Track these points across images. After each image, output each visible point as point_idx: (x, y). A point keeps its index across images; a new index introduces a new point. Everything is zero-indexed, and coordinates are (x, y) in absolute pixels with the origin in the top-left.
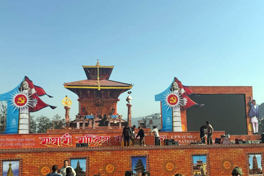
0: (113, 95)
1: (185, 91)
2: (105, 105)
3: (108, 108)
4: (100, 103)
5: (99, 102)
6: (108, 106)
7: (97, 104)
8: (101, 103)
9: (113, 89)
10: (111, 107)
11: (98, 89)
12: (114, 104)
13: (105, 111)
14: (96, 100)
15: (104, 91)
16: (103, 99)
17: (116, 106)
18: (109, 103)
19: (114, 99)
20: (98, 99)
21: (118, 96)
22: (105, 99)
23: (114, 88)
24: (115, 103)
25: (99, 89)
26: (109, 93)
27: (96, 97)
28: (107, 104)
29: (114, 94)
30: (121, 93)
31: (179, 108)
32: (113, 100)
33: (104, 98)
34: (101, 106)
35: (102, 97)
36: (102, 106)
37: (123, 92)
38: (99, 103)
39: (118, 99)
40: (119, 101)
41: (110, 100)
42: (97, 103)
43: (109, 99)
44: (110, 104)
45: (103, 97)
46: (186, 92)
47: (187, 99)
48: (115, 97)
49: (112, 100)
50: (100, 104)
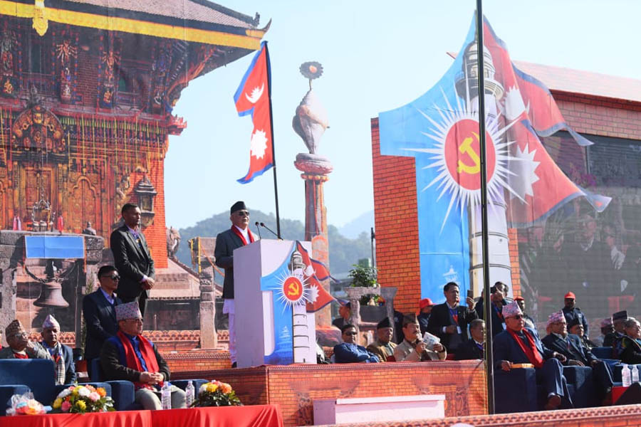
0: (141, 83)
1: (526, 105)
2: (82, 158)
3: (106, 182)
4: (51, 134)
5: (35, 125)
6: (106, 169)
7: (27, 142)
8: (57, 141)
9: (138, 36)
10: (124, 179)
11: (30, 21)
12: (149, 155)
13: (83, 205)
14: (15, 113)
15: (72, 45)
16: (70, 110)
17: (158, 170)
18: (110, 144)
19: (145, 116)
20: (31, 107)
21: (175, 95)
22: (86, 110)
23: (145, 29)
24: (153, 148)
25: (41, 28)
26: (111, 64)
27: (16, 87)
28: (99, 153)
29: (148, 80)
30: (193, 75)
31: (503, 210)
32: (142, 124)
33: (78, 98)
34: (53, 160)
35: (58, 92)
36: (65, 161)
37: (206, 71)
38: (38, 139)
39: (169, 118)
40: (178, 130)
41: (120, 121)
42: (26, 133)
43: (114, 113)
44: (121, 154)
45: (67, 92)
46: (531, 113)
47: (535, 160)
48: (152, 101)
49: (131, 122)
50: (49, 144)
